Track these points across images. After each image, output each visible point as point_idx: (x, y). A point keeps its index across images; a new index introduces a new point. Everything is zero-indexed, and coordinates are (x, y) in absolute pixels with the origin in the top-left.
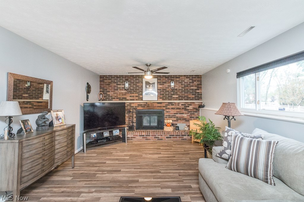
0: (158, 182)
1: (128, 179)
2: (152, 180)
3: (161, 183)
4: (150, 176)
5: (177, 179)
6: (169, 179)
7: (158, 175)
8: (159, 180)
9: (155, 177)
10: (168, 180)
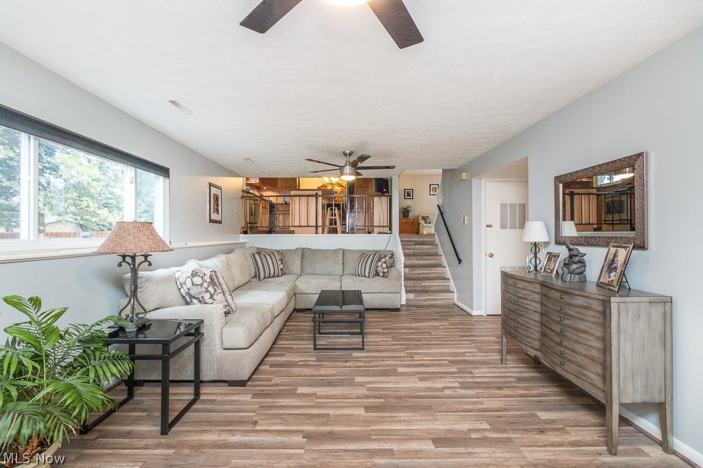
0: (320, 407)
1: (393, 414)
2: (331, 412)
3: (313, 404)
4: (336, 423)
5: (270, 412)
6: (290, 414)
7: (316, 425)
8: (315, 411)
9: (325, 420)
10: (294, 411)
